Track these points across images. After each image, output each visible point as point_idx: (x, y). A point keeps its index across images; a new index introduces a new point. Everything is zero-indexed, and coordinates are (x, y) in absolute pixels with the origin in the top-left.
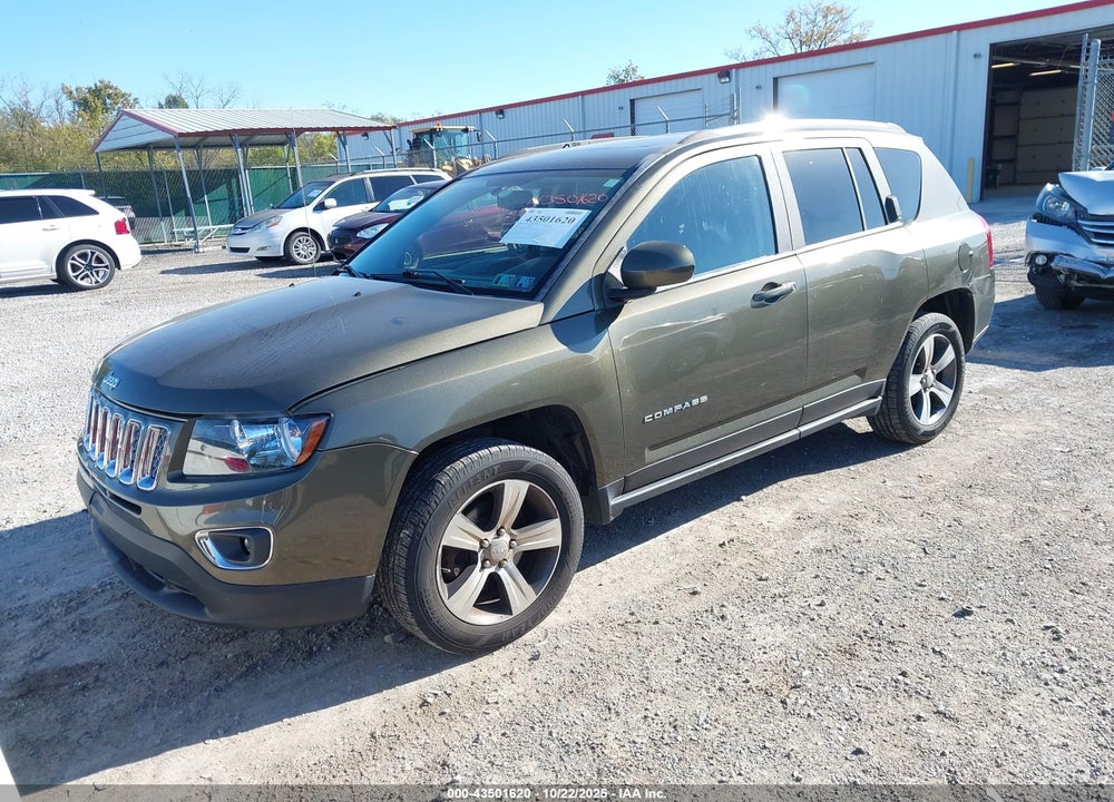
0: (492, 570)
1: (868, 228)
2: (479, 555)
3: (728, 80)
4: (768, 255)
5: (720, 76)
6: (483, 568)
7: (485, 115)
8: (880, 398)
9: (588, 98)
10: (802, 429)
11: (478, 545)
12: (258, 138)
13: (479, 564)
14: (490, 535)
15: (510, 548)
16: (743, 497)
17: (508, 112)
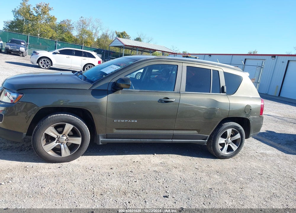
0: (59, 144)
1: (212, 92)
2: (56, 139)
3: (274, 58)
4: (171, 91)
5: (272, 57)
6: (56, 142)
7: (206, 55)
8: (207, 141)
9: (234, 56)
10: (173, 140)
11: (57, 136)
12: (146, 50)
13: (56, 141)
14: (61, 135)
15: (66, 140)
16: (155, 154)
17: (212, 56)
